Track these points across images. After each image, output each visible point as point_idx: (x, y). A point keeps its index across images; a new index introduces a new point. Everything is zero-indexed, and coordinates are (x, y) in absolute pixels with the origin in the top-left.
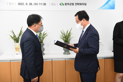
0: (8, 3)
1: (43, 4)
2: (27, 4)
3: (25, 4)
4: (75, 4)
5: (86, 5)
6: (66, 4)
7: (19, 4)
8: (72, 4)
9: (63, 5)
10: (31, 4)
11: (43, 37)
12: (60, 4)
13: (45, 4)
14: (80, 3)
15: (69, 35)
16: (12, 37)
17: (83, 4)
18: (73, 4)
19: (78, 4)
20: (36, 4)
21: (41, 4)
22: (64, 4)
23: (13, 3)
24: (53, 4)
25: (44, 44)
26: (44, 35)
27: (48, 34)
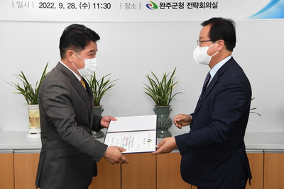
0: (15, 3)
1: (104, 6)
2: (61, 5)
3: (56, 5)
4: (186, 5)
5: (215, 7)
6: (162, 5)
7: (42, 5)
8: (180, 4)
9: (156, 7)
10: (72, 6)
11: (99, 91)
12: (147, 6)
13: (107, 6)
14: (201, 4)
15: (169, 87)
16: (21, 89)
17: (209, 5)
18: (181, 6)
19: (195, 5)
20: (85, 6)
21: (97, 6)
22: (158, 5)
23: (27, 4)
24: (128, 6)
25: (103, 110)
26: (103, 85)
27: (114, 83)
